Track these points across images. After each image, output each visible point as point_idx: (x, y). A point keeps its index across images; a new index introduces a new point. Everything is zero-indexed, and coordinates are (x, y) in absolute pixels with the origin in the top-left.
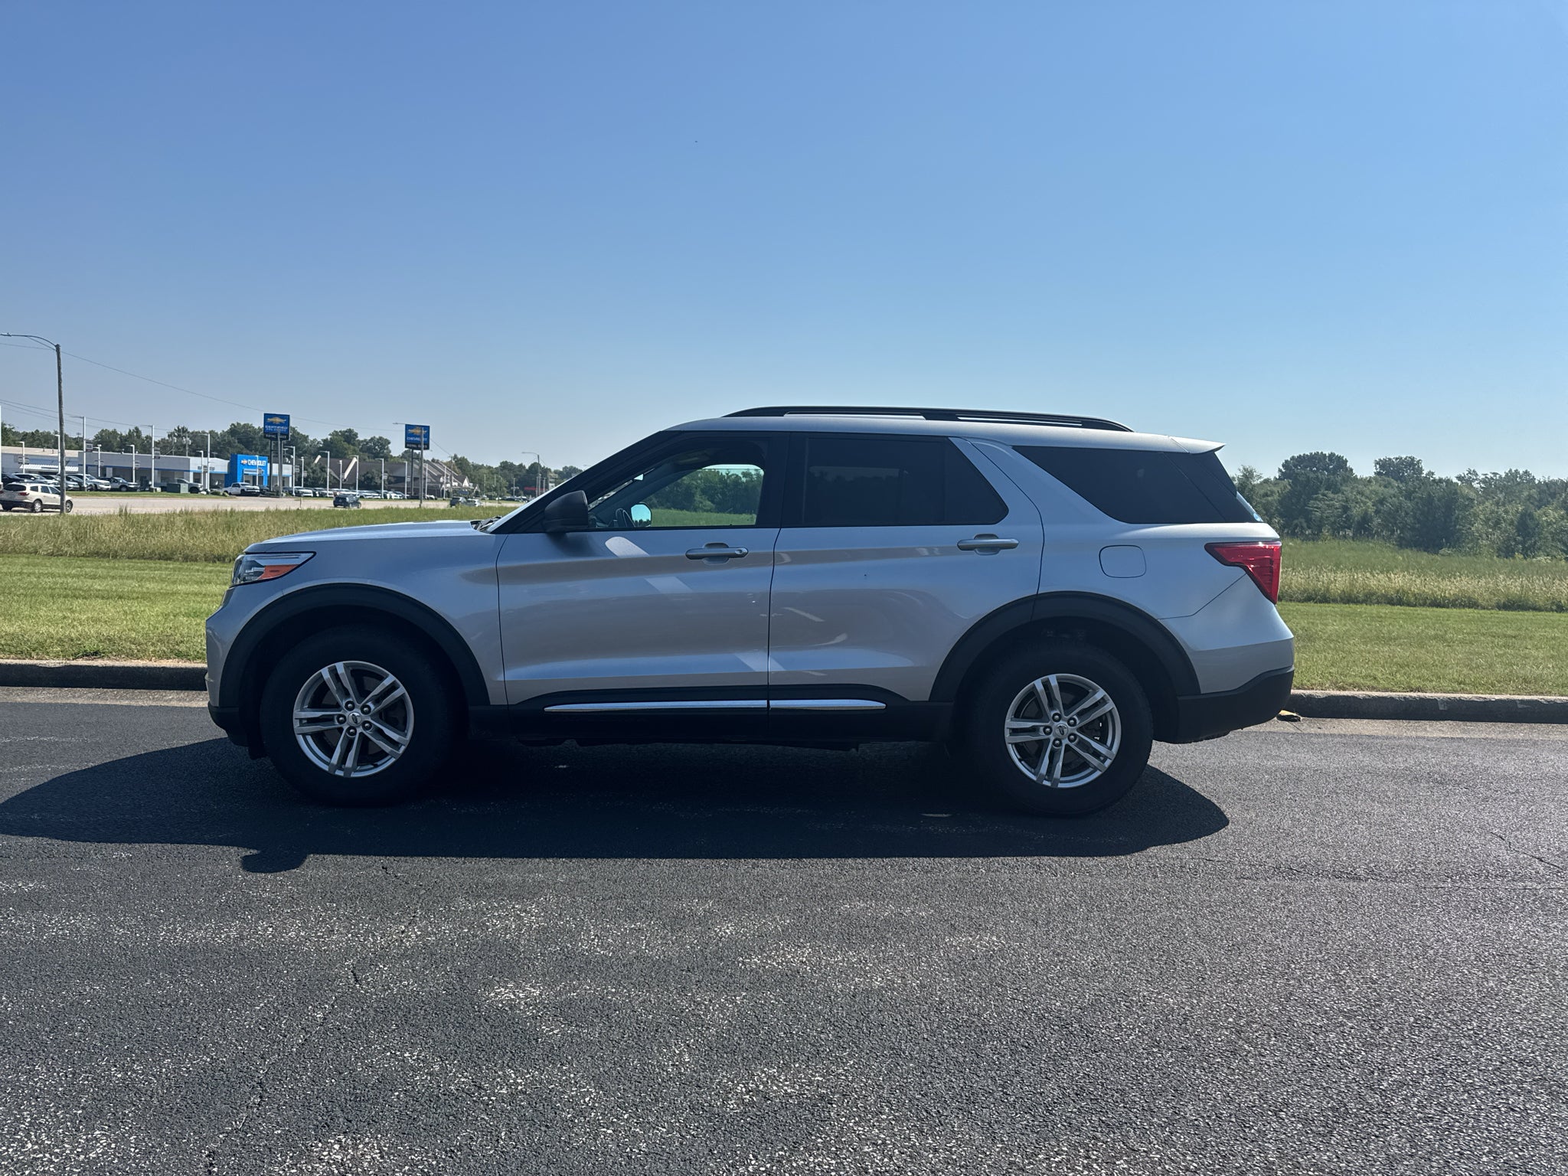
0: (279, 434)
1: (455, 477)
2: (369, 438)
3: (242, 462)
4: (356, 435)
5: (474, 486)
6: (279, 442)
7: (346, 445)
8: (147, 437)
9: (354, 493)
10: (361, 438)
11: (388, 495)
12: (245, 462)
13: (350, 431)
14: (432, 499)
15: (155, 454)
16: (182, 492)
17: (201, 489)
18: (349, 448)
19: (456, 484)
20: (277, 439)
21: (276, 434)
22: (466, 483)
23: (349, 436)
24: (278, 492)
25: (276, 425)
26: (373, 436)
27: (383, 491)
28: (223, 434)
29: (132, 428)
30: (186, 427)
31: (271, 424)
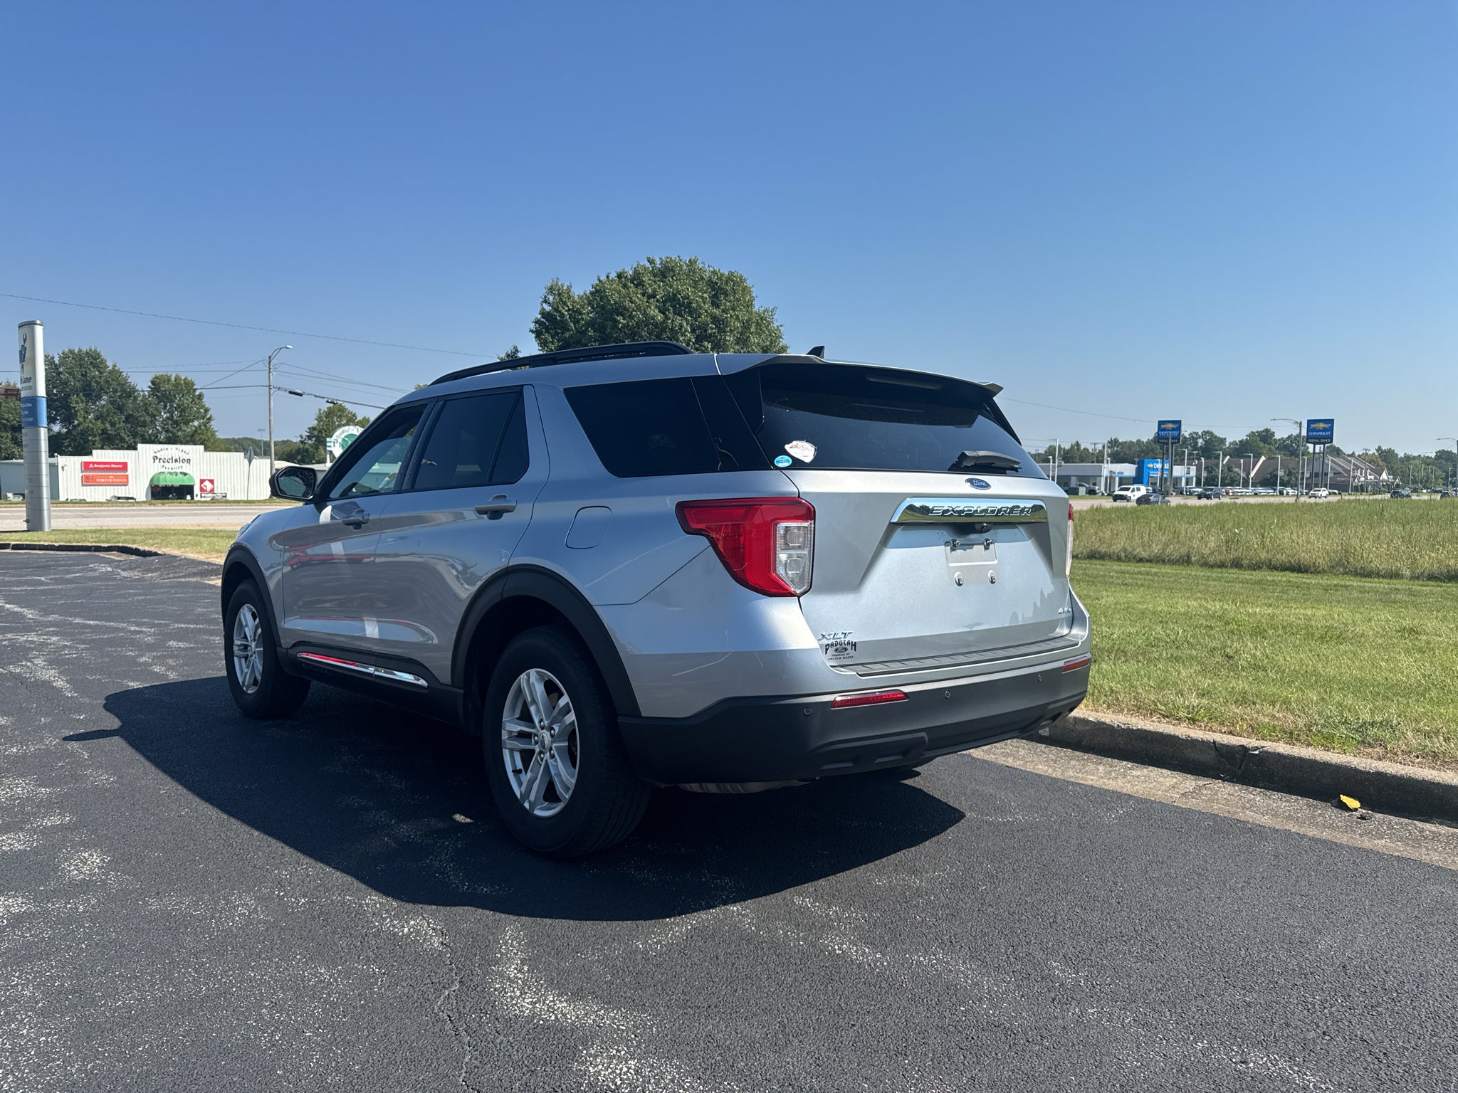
0: (1170, 439)
1: (1372, 469)
2: (1286, 436)
3: (1149, 466)
4: (1273, 434)
5: (1395, 479)
6: (1170, 445)
7: (1262, 444)
8: (1084, 449)
9: (1248, 491)
10: (1277, 436)
11: (1285, 492)
12: (1151, 466)
13: (1267, 431)
14: (1335, 493)
15: (1059, 463)
16: (1080, 494)
17: (1098, 491)
18: (1264, 447)
19: (1372, 477)
20: (1168, 443)
21: (1168, 439)
22: (1384, 476)
23: (1266, 436)
24: (1168, 492)
25: (1168, 430)
26: (1290, 434)
27: (1278, 488)
28: (1149, 442)
29: (1074, 443)
30: (1118, 438)
31: (1164, 430)
